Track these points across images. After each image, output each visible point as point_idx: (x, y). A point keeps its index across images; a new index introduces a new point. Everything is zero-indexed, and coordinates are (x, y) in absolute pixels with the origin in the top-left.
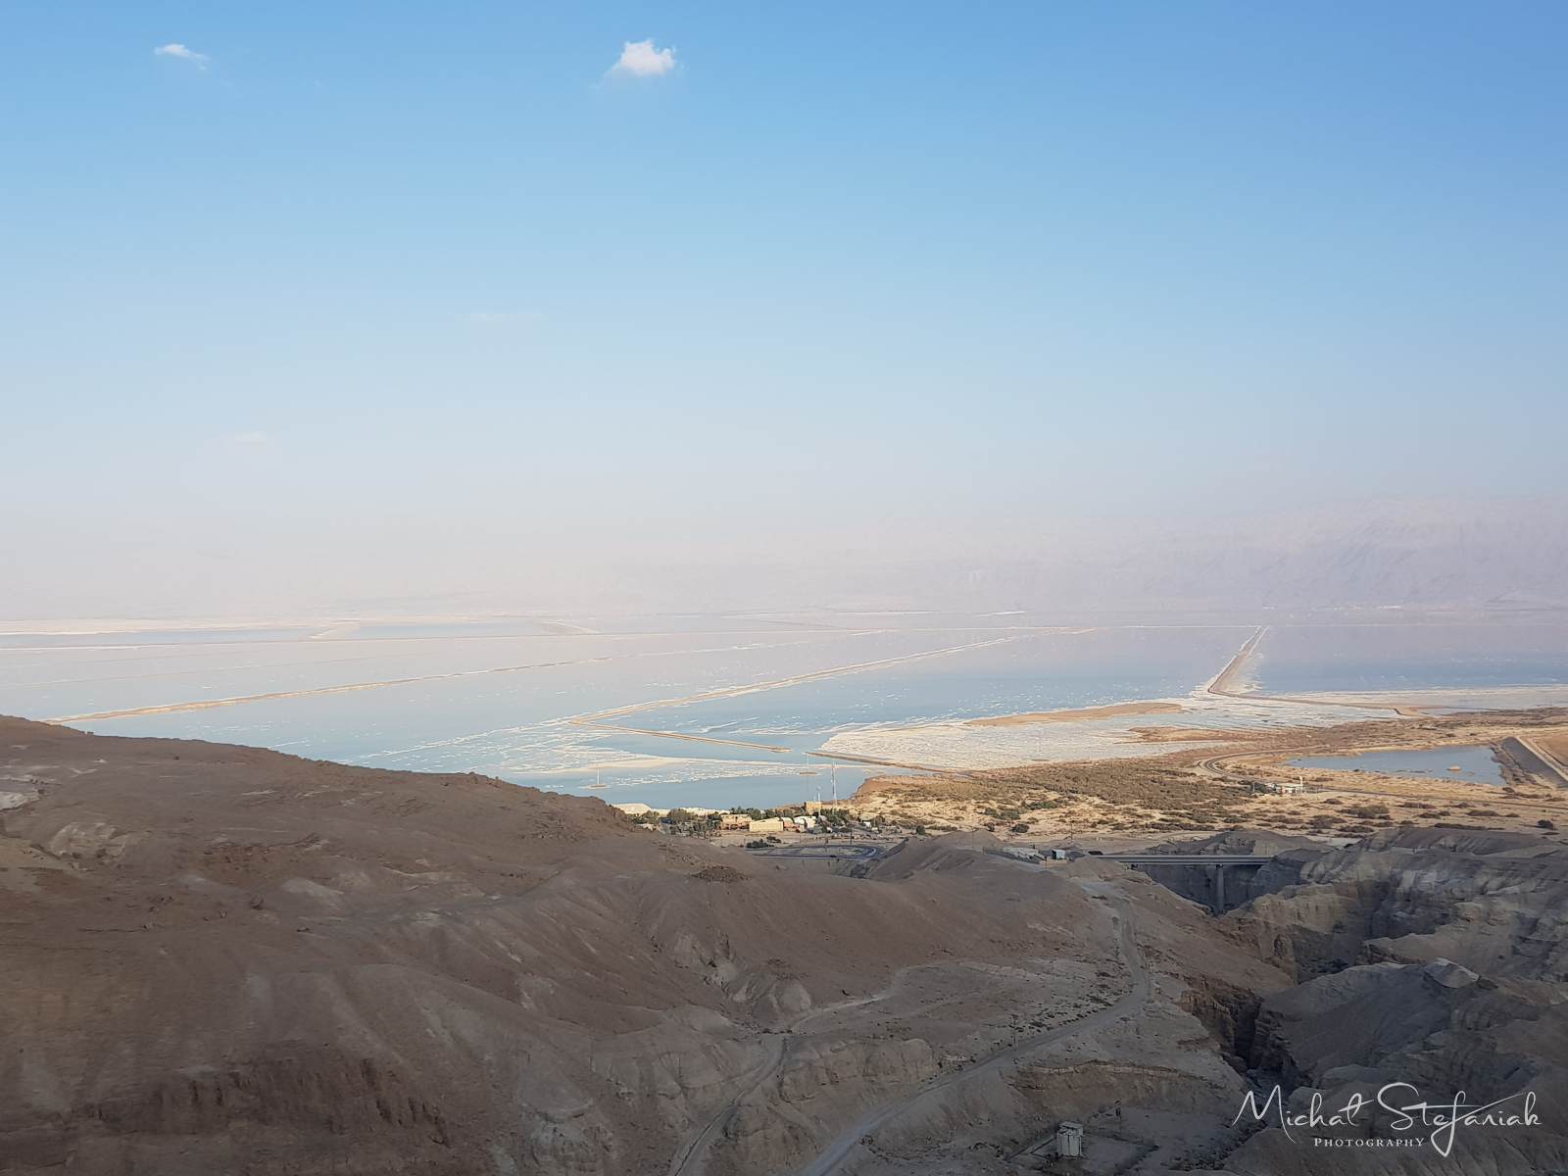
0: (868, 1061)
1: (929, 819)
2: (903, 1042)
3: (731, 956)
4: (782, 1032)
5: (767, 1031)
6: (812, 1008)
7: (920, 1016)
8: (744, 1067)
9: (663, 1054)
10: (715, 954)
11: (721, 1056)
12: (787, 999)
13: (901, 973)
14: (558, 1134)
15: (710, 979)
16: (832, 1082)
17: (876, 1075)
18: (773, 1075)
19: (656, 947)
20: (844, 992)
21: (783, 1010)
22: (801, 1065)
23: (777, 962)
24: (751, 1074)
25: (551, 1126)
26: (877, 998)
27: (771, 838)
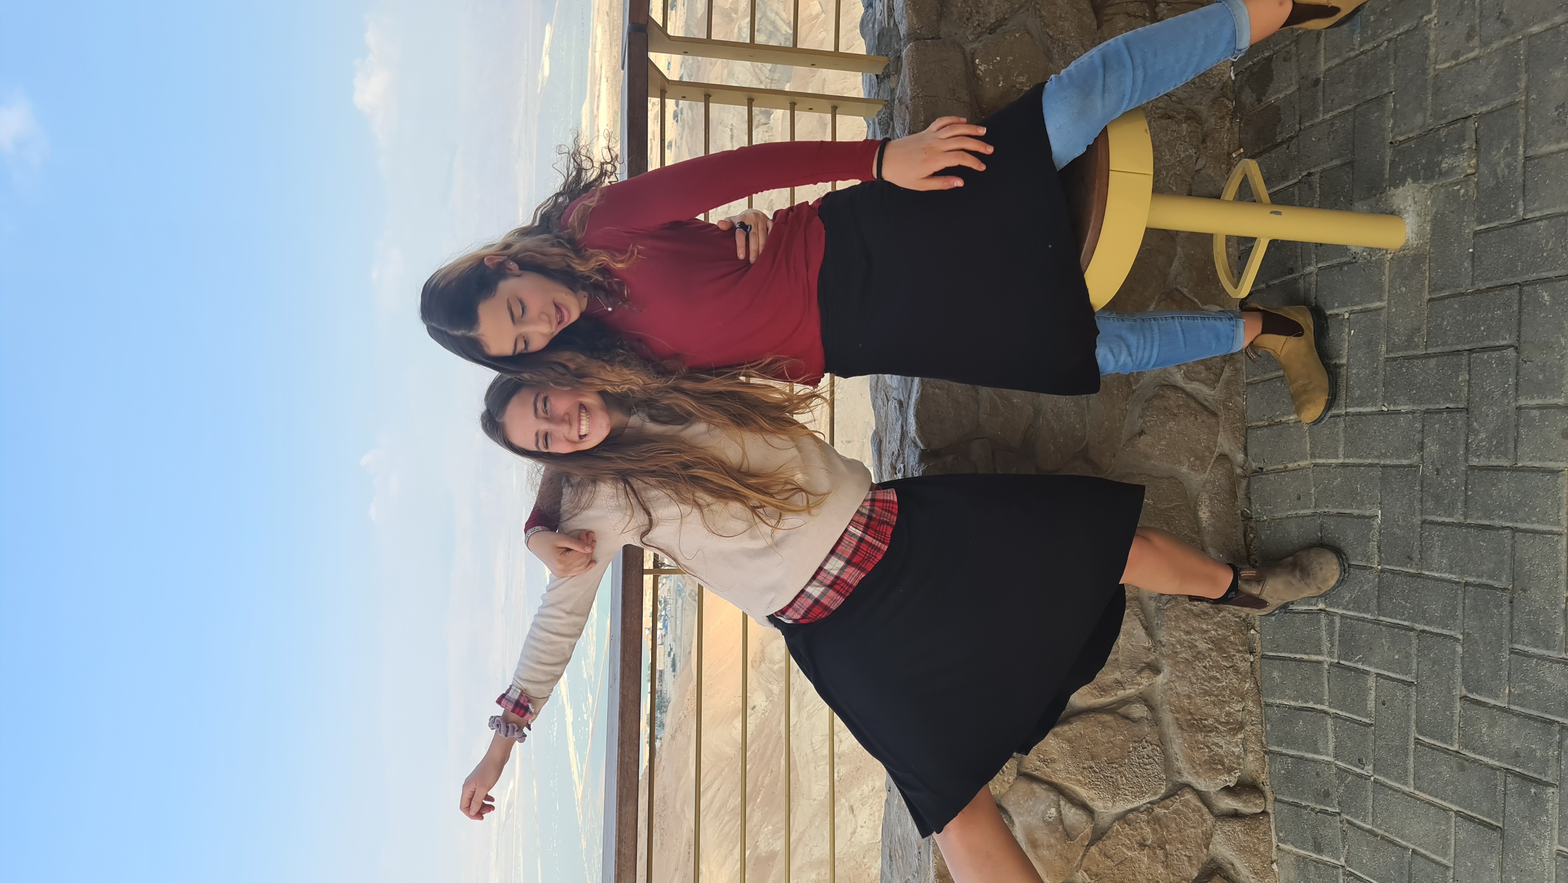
9: (813, 747)
14: (864, 825)
25: (859, 828)
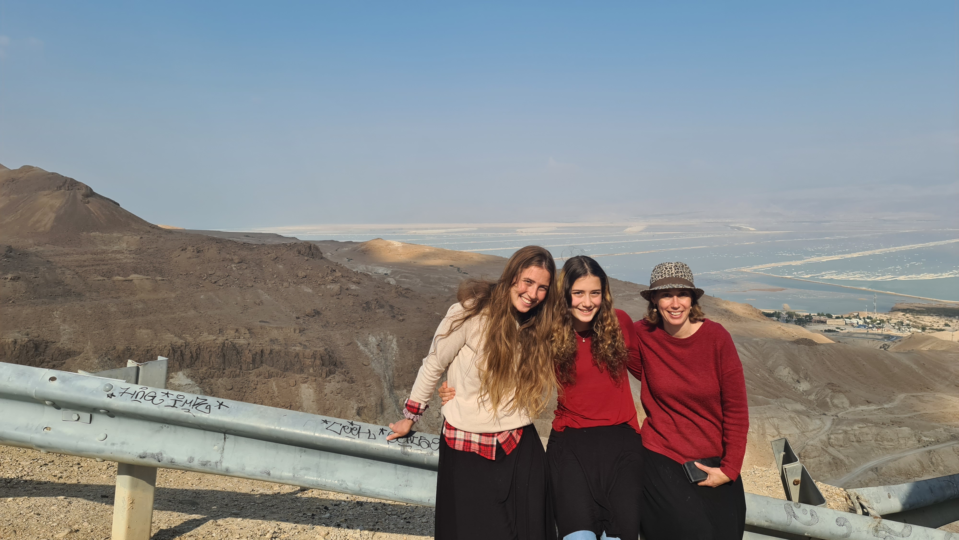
0: (878, 434)
1: (929, 324)
2: (899, 428)
3: (808, 379)
4: (833, 416)
5: (825, 414)
6: (850, 407)
7: (909, 417)
8: (811, 428)
10: (800, 377)
11: (799, 422)
12: (836, 401)
13: (902, 396)
15: (797, 388)
16: (857, 441)
17: (882, 441)
18: (826, 433)
19: (771, 371)
20: (868, 402)
21: (834, 406)
22: (840, 431)
23: (833, 384)
24: (815, 432)
26: (886, 406)
27: (838, 328)
